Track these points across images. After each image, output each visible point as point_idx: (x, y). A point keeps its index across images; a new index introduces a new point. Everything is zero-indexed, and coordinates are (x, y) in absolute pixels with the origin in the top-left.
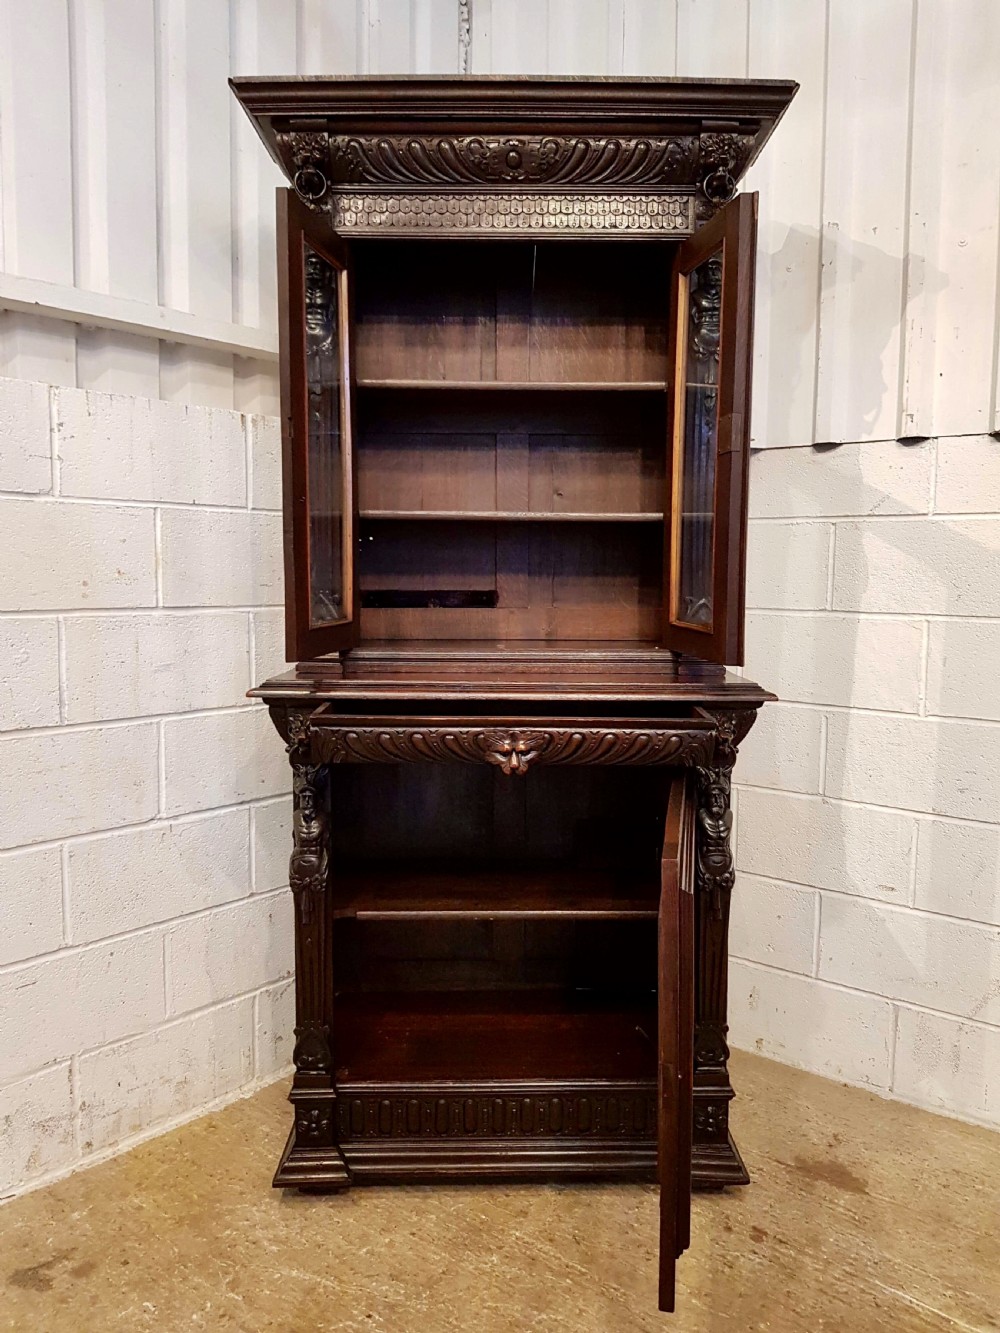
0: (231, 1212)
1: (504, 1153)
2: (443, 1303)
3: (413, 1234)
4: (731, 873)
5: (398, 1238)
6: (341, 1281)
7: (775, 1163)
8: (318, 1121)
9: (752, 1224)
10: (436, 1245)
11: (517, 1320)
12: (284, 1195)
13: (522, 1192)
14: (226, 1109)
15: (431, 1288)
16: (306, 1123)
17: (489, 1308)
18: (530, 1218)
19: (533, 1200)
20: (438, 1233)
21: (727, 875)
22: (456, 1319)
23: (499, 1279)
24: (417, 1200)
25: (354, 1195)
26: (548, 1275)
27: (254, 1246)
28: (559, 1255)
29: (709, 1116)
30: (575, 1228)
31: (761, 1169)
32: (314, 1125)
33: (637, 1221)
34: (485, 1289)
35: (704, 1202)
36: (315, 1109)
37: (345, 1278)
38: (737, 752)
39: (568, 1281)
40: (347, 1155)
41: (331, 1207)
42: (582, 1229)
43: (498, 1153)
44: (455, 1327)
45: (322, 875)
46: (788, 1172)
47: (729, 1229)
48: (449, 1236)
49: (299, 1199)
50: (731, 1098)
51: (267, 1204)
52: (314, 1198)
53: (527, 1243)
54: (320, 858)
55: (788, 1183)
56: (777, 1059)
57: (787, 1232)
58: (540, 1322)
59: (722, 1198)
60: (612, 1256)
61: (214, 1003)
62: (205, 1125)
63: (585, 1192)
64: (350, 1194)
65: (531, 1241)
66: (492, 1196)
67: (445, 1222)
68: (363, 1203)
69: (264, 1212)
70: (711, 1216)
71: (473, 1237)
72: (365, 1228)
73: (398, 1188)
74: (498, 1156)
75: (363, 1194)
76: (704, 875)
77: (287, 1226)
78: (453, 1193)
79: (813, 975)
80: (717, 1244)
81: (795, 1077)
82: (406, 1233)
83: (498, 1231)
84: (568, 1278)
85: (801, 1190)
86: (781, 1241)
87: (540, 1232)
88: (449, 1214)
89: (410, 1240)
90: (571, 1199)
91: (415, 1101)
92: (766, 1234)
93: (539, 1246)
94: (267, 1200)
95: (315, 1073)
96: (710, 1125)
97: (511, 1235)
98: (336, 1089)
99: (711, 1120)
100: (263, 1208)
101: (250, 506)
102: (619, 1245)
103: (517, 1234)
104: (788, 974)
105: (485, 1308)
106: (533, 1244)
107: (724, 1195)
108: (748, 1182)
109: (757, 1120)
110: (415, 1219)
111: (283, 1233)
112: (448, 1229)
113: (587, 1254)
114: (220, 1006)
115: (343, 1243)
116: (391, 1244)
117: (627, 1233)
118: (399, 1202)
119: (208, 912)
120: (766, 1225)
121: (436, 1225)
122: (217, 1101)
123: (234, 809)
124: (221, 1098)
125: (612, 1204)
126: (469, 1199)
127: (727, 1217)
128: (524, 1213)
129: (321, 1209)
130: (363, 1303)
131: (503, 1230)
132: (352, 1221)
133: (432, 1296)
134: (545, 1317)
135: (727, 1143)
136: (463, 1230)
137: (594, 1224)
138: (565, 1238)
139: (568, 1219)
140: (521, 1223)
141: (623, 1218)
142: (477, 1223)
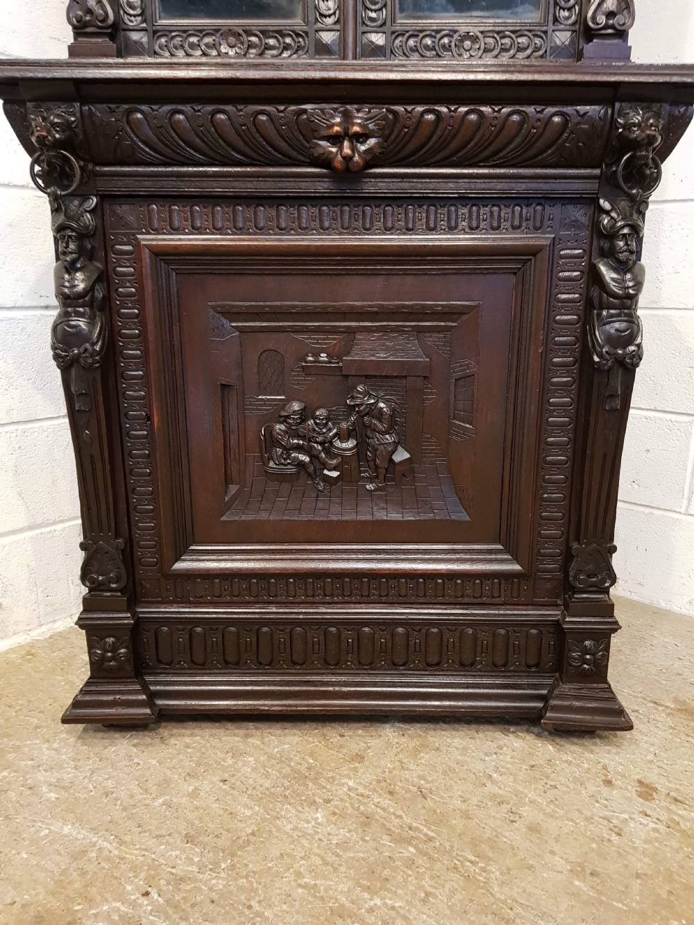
0: (16, 749)
1: (337, 689)
2: (247, 877)
3: (224, 781)
4: (639, 346)
5: (205, 786)
6: (122, 842)
7: (652, 705)
8: (114, 649)
9: (636, 778)
10: (250, 796)
11: (342, 906)
12: (85, 730)
13: (360, 732)
15: (233, 855)
16: (99, 652)
17: (305, 886)
18: (367, 763)
19: (373, 742)
20: (255, 780)
21: (632, 348)
22: (259, 902)
23: (322, 844)
24: (237, 739)
25: (164, 731)
26: (385, 840)
27: (29, 792)
28: (400, 813)
29: (586, 651)
30: (422, 777)
31: (636, 711)
32: (109, 654)
33: (496, 769)
34: (302, 858)
35: (573, 748)
36: (109, 636)
37: (127, 838)
39: (411, 849)
40: (152, 688)
41: (134, 746)
42: (430, 779)
43: (331, 689)
44: (258, 914)
46: (668, 715)
47: (608, 783)
48: (267, 784)
49: (100, 735)
50: (615, 630)
51: (62, 740)
52: (117, 735)
53: (362, 795)
55: (671, 727)
56: (635, 598)
57: (681, 788)
58: (371, 910)
59: (595, 744)
60: (467, 816)
62: (24, 652)
63: (432, 733)
64: (161, 730)
65: (366, 792)
66: (324, 735)
67: (264, 766)
68: (173, 741)
69: (56, 750)
70: (586, 766)
71: (296, 786)
72: (168, 772)
73: (217, 724)
74: (330, 691)
75: (175, 731)
76: (602, 347)
77: (76, 768)
78: (279, 732)
79: (683, 511)
80: (597, 802)
81: (658, 614)
82: (216, 779)
83: (327, 779)
84: (410, 844)
85: (687, 735)
86: (676, 800)
87: (378, 781)
88: (271, 757)
89: (220, 789)
90: (416, 742)
91: (232, 629)
92: (655, 790)
93: (376, 800)
94: (64, 735)
95: (109, 594)
96: (586, 661)
97: (343, 785)
98: (134, 614)
99: (588, 657)
100: (56, 745)
102: (475, 801)
103: (351, 783)
105: (300, 886)
106: (368, 797)
107: (598, 740)
108: (631, 728)
109: (622, 657)
110: (230, 761)
111: (68, 775)
112: (267, 776)
113: (435, 812)
115: (137, 790)
116: (195, 794)
117: (484, 785)
118: (215, 742)
120: (652, 778)
121: (254, 769)
122: (44, 628)
124: (48, 626)
125: (465, 749)
126: (297, 739)
127: (605, 767)
128: (360, 758)
129: (122, 747)
130: (143, 875)
131: (332, 777)
132: (154, 762)
133: (233, 867)
134: (378, 902)
135: (606, 682)
136: (285, 777)
137: (444, 773)
138: (408, 791)
139: (412, 767)
140: (355, 770)
141: (479, 766)
142: (303, 769)
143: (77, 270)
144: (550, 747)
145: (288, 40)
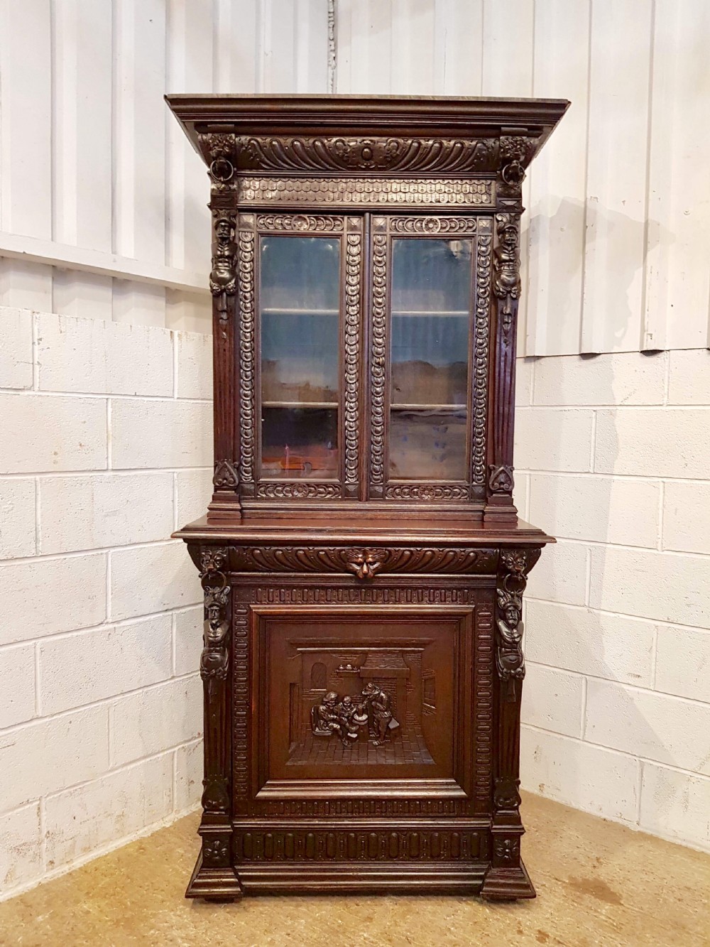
0: (154, 915)
1: (355, 874)
3: (289, 935)
4: (523, 668)
5: (277, 937)
7: (555, 881)
8: (219, 849)
9: (538, 928)
10: (305, 943)
12: (194, 902)
13: (369, 902)
14: (152, 835)
16: (210, 850)
18: (374, 922)
19: (377, 909)
20: (307, 934)
21: (519, 669)
24: (291, 908)
25: (244, 903)
27: (171, 943)
29: (505, 847)
30: (407, 931)
31: (544, 885)
32: (216, 852)
33: (453, 925)
35: (501, 910)
36: (217, 840)
38: (527, 579)
40: (240, 874)
41: (228, 913)
42: (413, 932)
43: (351, 874)
45: (224, 668)
46: (563, 887)
47: (520, 932)
48: (315, 936)
49: (204, 906)
50: (522, 833)
51: (181, 910)
52: (215, 906)
53: (372, 942)
54: (223, 655)
55: (563, 896)
56: (556, 799)
57: (563, 935)
59: (515, 908)
61: (144, 757)
62: (137, 847)
63: (414, 902)
64: (242, 903)
65: (375, 940)
66: (346, 905)
67: (311, 926)
68: (252, 909)
69: (180, 916)
70: (508, 922)
71: (332, 937)
72: (253, 929)
73: (277, 898)
74: (350, 876)
75: (251, 903)
76: (503, 669)
77: (195, 927)
78: (318, 903)
79: (581, 738)
80: (512, 943)
81: (568, 812)
82: (283, 933)
83: (351, 933)
85: (573, 901)
86: (559, 942)
87: (381, 933)
88: (315, 919)
89: (287, 939)
90: (405, 908)
91: (290, 835)
92: (548, 936)
94: (181, 907)
95: (217, 813)
96: (507, 854)
97: (360, 936)
98: (233, 825)
99: (507, 850)
100: (178, 913)
101: (176, 396)
103: (365, 935)
104: (561, 736)
106: (376, 943)
107: (517, 905)
108: (535, 896)
109: (540, 847)
110: (290, 923)
111: (192, 931)
112: (314, 931)
114: (148, 759)
115: (237, 941)
117: (446, 935)
118: (278, 910)
119: (141, 691)
120: (547, 929)
121: (305, 927)
122: (146, 829)
123: (161, 615)
124: (149, 826)
125: (434, 913)
126: (329, 908)
127: (519, 923)
128: (370, 919)
129: (220, 914)
131: (354, 932)
132: (243, 923)
135: (519, 867)
136: (325, 932)
137: (422, 928)
138: (400, 939)
139: (402, 924)
140: (367, 926)
141: (443, 923)
142: (335, 926)
143: (218, 627)
144: (487, 910)
145: (331, 489)
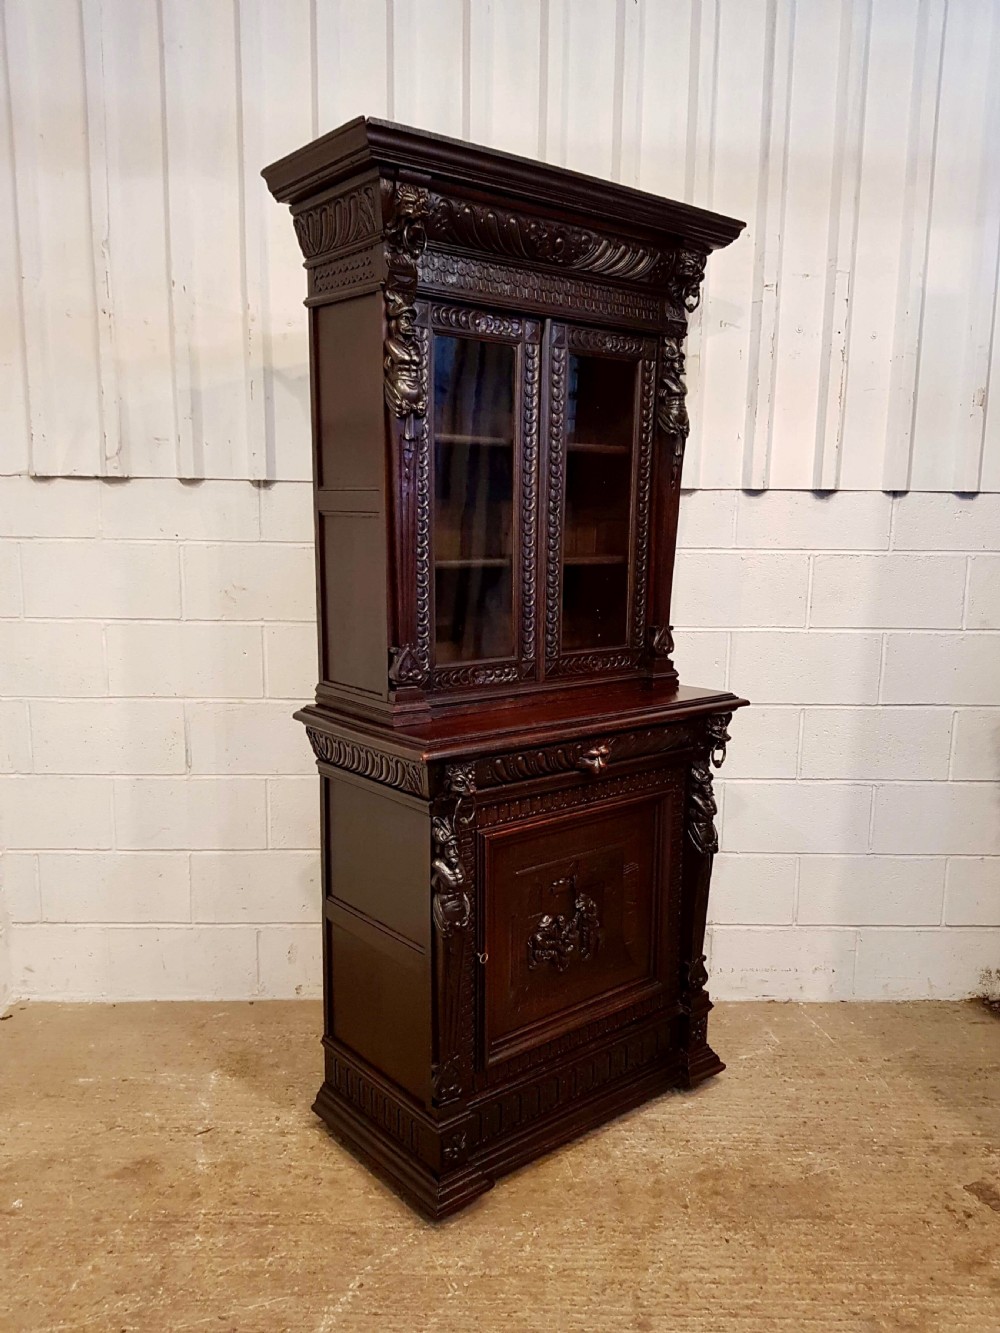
2: (181, 1289)
3: (111, 1252)
5: (100, 1261)
6: (73, 1321)
10: (139, 1250)
11: (252, 1271)
15: (162, 1284)
17: (221, 1275)
20: (133, 1241)
22: (202, 1295)
23: (214, 1250)
26: (252, 1230)
28: (249, 1212)
30: (248, 1186)
34: (208, 1263)
37: (74, 1315)
39: (270, 1226)
42: (254, 1184)
44: (205, 1301)
48: (144, 1238)
53: (216, 1214)
58: (270, 1265)
60: (290, 1193)
65: (219, 1211)
67: (132, 1231)
71: (167, 1230)
72: (59, 1268)
82: (103, 1253)
83: (184, 1216)
84: (267, 1224)
87: (220, 1202)
88: (130, 1222)
89: (112, 1257)
93: (228, 1213)
97: (198, 1214)
102: (290, 1183)
103: (203, 1211)
105: (218, 1276)
106: (221, 1213)
110: (102, 1240)
112: (139, 1234)
113: (270, 1201)
115: (46, 1290)
116: (96, 1269)
121: (125, 1235)
130: (109, 1326)
131: (187, 1214)
133: (167, 1290)
134: (270, 1259)
136: (153, 1229)
137: (260, 1177)
138: (245, 1197)
139: (236, 1182)
140: (199, 1202)
141: (280, 1162)
142: (160, 1218)
